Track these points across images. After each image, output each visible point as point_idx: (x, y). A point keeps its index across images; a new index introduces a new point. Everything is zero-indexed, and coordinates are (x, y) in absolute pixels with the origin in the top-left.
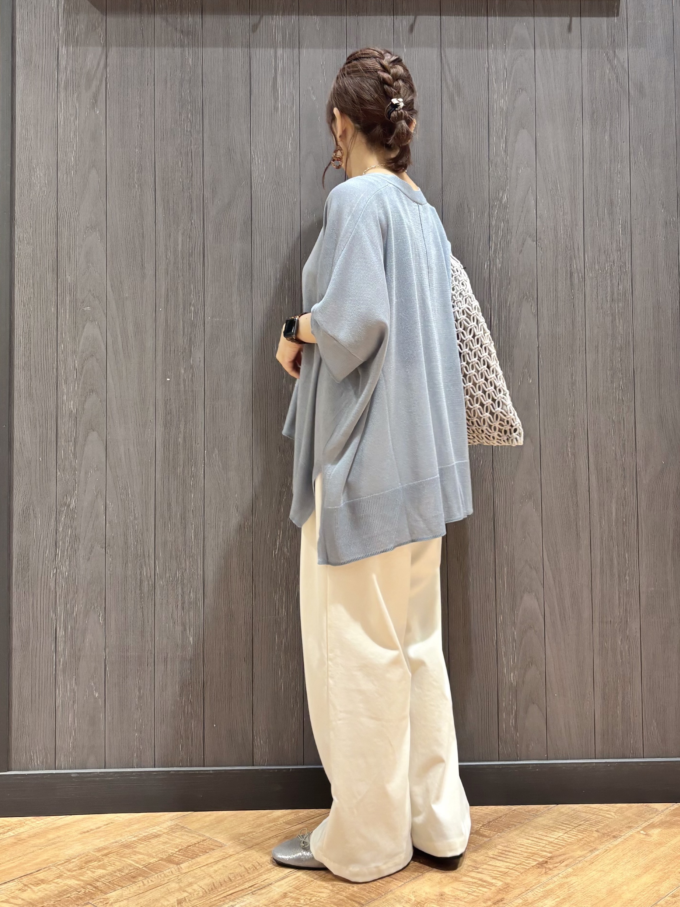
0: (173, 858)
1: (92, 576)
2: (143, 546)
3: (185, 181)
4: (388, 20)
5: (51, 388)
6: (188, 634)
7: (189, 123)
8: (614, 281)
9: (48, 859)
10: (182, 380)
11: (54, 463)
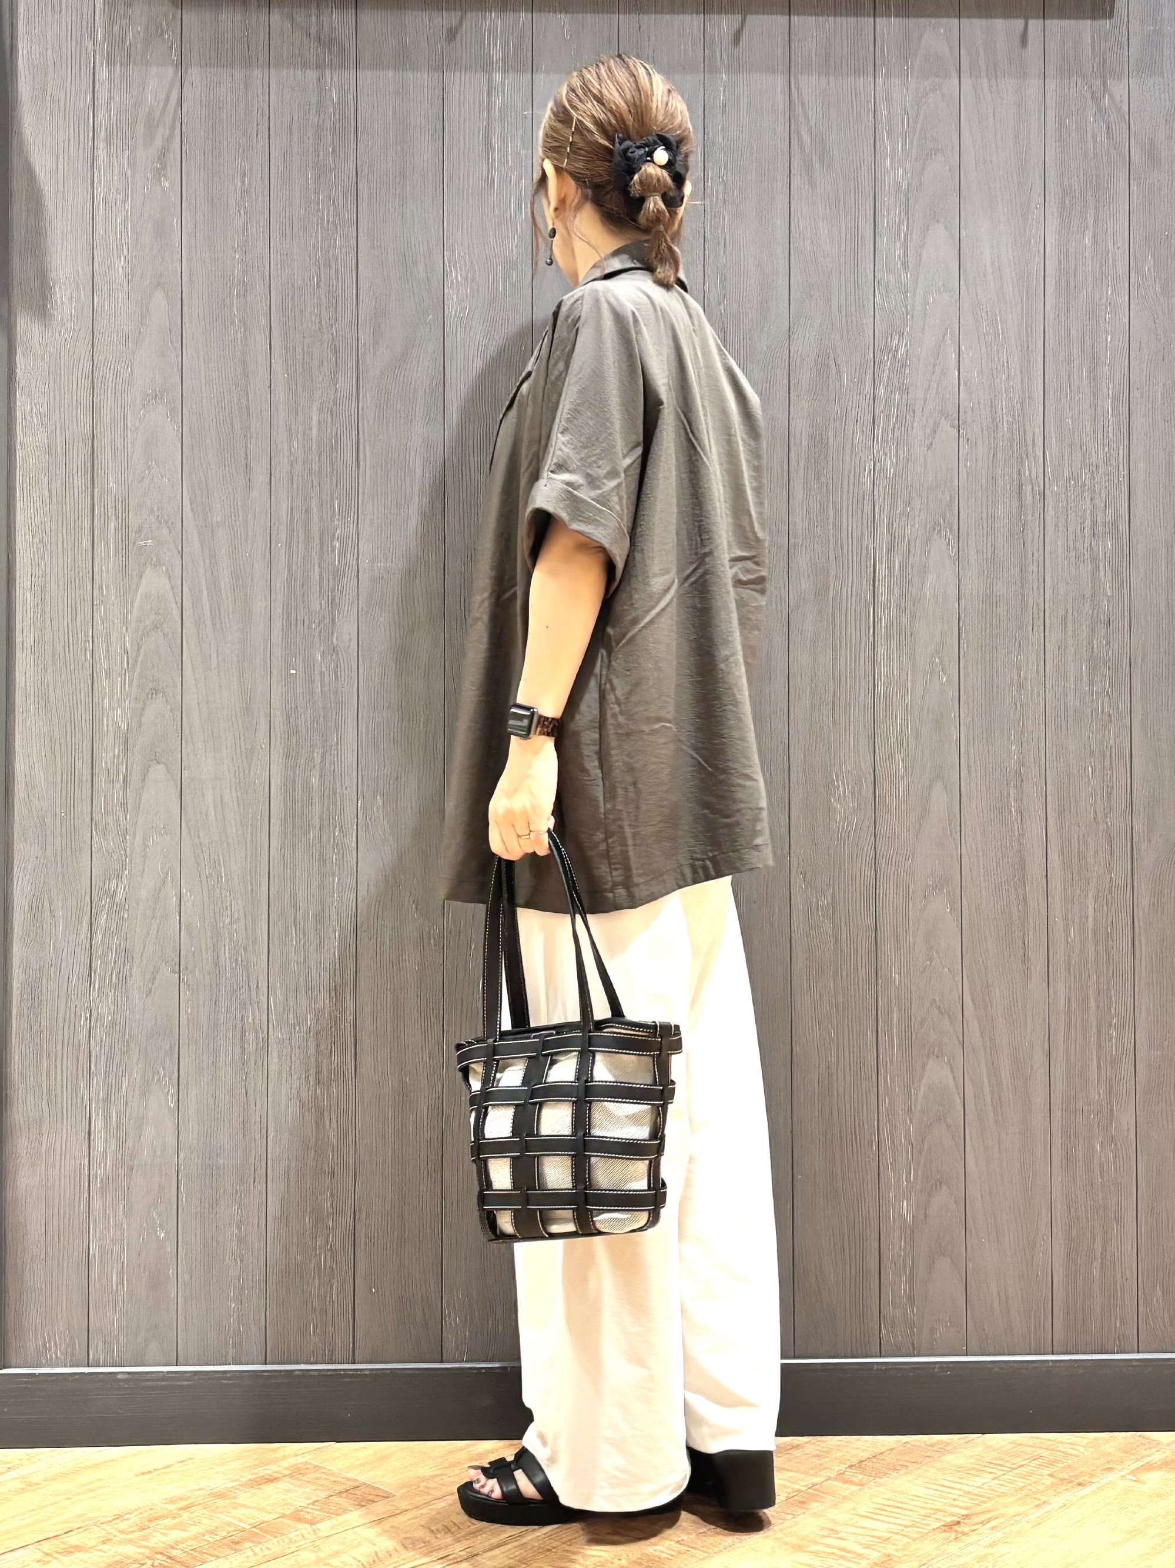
0: (302, 1513)
1: (156, 1024)
2: (248, 970)
3: (324, 311)
4: (692, 22)
5: (82, 685)
6: (328, 1127)
7: (332, 208)
8: (1097, 501)
9: (83, 1515)
10: (317, 673)
11: (88, 819)
